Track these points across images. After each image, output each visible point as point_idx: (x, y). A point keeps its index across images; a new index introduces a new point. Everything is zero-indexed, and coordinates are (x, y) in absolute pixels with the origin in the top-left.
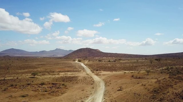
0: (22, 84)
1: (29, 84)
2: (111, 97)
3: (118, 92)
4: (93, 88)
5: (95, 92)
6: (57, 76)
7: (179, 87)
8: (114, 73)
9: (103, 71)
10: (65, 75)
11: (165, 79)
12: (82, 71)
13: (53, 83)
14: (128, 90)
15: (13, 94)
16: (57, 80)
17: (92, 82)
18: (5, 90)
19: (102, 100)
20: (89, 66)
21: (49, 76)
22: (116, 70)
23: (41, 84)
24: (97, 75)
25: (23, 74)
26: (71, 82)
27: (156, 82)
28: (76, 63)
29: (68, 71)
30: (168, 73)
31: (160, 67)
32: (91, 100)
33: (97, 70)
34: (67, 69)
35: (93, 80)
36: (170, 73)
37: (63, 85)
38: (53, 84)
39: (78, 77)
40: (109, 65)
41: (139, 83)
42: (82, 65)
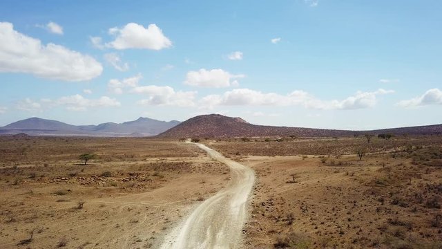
0: (56, 174)
1: (73, 175)
2: (271, 193)
3: (286, 186)
4: (228, 179)
5: (231, 185)
6: (141, 163)
7: (437, 177)
8: (278, 157)
9: (251, 154)
10: (160, 162)
11: (401, 165)
12: (202, 155)
13: (132, 172)
14: (313, 181)
15: (36, 190)
16: (140, 168)
17: (225, 171)
18: (16, 184)
19: (249, 196)
20: (218, 149)
21: (122, 163)
22: (282, 154)
23: (102, 175)
24: (237, 160)
25: (59, 160)
26: (176, 171)
27: (380, 171)
28: (188, 144)
29: (168, 156)
30: (408, 157)
31: (390, 148)
32: (223, 197)
33: (237, 154)
34: (164, 153)
35: (226, 168)
36: (415, 155)
37: (155, 175)
38: (131, 174)
39: (191, 163)
40: (267, 146)
41: (338, 172)
42: (202, 146)
